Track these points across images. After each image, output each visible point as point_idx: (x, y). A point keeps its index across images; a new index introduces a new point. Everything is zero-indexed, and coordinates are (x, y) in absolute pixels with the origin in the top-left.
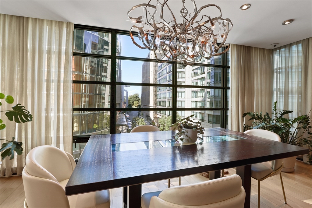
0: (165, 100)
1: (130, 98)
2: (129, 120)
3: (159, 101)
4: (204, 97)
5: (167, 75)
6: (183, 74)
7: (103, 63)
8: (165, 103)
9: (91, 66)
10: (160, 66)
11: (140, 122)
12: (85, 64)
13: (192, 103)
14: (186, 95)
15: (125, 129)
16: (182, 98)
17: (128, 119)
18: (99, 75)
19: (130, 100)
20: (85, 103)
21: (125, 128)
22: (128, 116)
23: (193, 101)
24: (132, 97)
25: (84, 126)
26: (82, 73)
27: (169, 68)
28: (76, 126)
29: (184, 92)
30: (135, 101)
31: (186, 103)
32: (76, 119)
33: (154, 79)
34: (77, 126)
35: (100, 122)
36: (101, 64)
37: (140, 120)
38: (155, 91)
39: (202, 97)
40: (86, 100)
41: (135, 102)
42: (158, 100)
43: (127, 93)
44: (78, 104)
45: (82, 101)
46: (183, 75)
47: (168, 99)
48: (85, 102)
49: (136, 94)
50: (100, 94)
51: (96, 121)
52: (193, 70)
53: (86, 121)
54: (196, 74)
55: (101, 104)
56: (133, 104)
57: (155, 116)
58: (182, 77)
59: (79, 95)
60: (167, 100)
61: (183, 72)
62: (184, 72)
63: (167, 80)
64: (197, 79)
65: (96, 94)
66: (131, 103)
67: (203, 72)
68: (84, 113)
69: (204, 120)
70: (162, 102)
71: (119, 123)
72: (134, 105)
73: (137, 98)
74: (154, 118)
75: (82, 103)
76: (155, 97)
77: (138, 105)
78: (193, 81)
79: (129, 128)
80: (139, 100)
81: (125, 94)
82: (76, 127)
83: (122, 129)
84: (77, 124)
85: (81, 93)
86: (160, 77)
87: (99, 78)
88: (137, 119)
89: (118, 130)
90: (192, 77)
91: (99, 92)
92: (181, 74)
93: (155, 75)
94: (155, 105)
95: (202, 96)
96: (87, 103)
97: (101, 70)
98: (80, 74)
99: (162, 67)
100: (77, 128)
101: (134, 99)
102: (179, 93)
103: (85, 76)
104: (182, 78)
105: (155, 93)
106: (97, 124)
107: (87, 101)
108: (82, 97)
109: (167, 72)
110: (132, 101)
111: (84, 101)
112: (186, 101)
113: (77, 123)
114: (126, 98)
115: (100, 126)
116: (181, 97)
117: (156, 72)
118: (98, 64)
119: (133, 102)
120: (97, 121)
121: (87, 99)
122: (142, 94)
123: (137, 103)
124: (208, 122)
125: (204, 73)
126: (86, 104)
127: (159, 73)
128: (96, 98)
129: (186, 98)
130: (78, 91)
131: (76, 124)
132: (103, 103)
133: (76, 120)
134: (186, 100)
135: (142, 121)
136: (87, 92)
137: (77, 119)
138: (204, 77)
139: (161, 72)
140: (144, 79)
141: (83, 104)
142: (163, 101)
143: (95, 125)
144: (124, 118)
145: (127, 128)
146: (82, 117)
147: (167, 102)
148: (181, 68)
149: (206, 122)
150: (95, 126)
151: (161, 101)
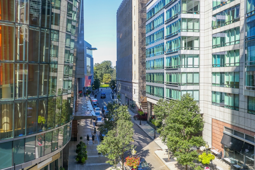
0: (161, 71)
1: (97, 70)
2: (98, 107)
3: (150, 74)
4: (238, 65)
5: (165, 26)
6: (195, 23)
7: (53, 7)
8: (161, 77)
9: (31, 15)
10: (150, 11)
11: (120, 111)
12: (19, 6)
13: (214, 77)
14: (201, 61)
15: (91, 124)
16: (194, 67)
17: (95, 105)
18: (46, 27)
19: (96, 73)
20: (22, 79)
21: (91, 122)
22: (95, 100)
23: (214, 74)
24: (99, 67)
25: (20, 122)
26: (14, 23)
27: (169, 13)
28: (5, 121)
29: (198, 56)
30: (105, 74)
31: (201, 76)
32: (5, 110)
33: (141, 35)
34: (9, 122)
35: (49, 112)
36: (49, 10)
37: (121, 108)
38: (141, 55)
39: (233, 65)
40: (23, 74)
41: (106, 76)
42: (147, 71)
43: (92, 60)
44: (9, 81)
45: (16, 75)
46: (196, 25)
47: (167, 70)
48: (21, 76)
49: (107, 62)
50: (48, 63)
51: (42, 111)
52: (214, 16)
53: (24, 113)
54: (221, 23)
55: (51, 80)
56: (102, 79)
57: (143, 100)
58: (193, 30)
59: (11, 65)
60: (165, 72)
61: (195, 19)
62: (198, 20)
63: (165, 35)
64: (221, 32)
65: (41, 62)
66: (99, 77)
67: (235, 17)
68: (20, 98)
69: (238, 107)
70: (155, 76)
71: (82, 113)
72: (104, 80)
73: (108, 68)
74: (142, 103)
75: (16, 80)
76: (141, 67)
77: (110, 80)
78: (214, 36)
79: (98, 121)
80: (112, 71)
81: (88, 63)
82: (5, 124)
83: (86, 123)
84: (8, 118)
85: (14, 61)
86: (151, 30)
87: (46, 32)
88: (114, 107)
89: (78, 124)
90: (213, 29)
91: (46, 59)
92: (192, 24)
93: (142, 27)
94: (142, 81)
95: (235, 63)
96: (25, 79)
97: (48, 18)
98: (11, 25)
99: (156, 12)
100: (8, 125)
101: (103, 71)
102: (189, 58)
103: (20, 28)
104: (194, 32)
105: (142, 59)
106: (42, 115)
107: (25, 75)
108: (16, 69)
109: (165, 20)
110: (100, 74)
111: (19, 75)
112: (201, 73)
113: (7, 116)
114: (89, 70)
115: (49, 119)
116: (193, 65)
117: (142, 21)
118: (43, 10)
119: (102, 75)
120: (44, 110)
121: (25, 72)
122: (117, 62)
123: (109, 78)
124: (246, 111)
125: (238, 20)
126: (23, 81)
127: (150, 24)
128: (41, 71)
129: (201, 67)
130: (8, 58)
131: (5, 118)
132: (55, 78)
133: (7, 111)
134: (202, 70)
135: (124, 110)
136: (24, 59)
137: (7, 109)
138: (238, 28)
139: (153, 22)
140: (121, 35)
141: (18, 81)
142: (158, 74)
143: (39, 117)
144: (89, 103)
145: (94, 121)
146: (16, 105)
147: (165, 75)
148: (192, 13)
149: (243, 110)
150: (41, 119)
151: (153, 74)
